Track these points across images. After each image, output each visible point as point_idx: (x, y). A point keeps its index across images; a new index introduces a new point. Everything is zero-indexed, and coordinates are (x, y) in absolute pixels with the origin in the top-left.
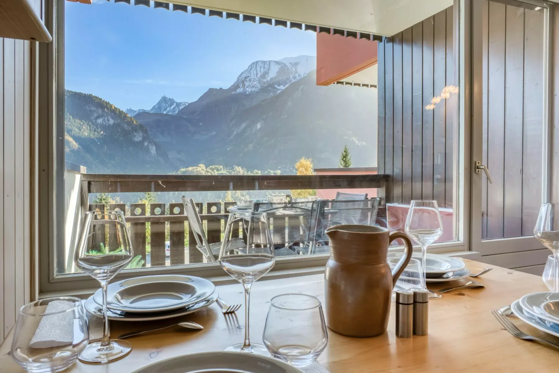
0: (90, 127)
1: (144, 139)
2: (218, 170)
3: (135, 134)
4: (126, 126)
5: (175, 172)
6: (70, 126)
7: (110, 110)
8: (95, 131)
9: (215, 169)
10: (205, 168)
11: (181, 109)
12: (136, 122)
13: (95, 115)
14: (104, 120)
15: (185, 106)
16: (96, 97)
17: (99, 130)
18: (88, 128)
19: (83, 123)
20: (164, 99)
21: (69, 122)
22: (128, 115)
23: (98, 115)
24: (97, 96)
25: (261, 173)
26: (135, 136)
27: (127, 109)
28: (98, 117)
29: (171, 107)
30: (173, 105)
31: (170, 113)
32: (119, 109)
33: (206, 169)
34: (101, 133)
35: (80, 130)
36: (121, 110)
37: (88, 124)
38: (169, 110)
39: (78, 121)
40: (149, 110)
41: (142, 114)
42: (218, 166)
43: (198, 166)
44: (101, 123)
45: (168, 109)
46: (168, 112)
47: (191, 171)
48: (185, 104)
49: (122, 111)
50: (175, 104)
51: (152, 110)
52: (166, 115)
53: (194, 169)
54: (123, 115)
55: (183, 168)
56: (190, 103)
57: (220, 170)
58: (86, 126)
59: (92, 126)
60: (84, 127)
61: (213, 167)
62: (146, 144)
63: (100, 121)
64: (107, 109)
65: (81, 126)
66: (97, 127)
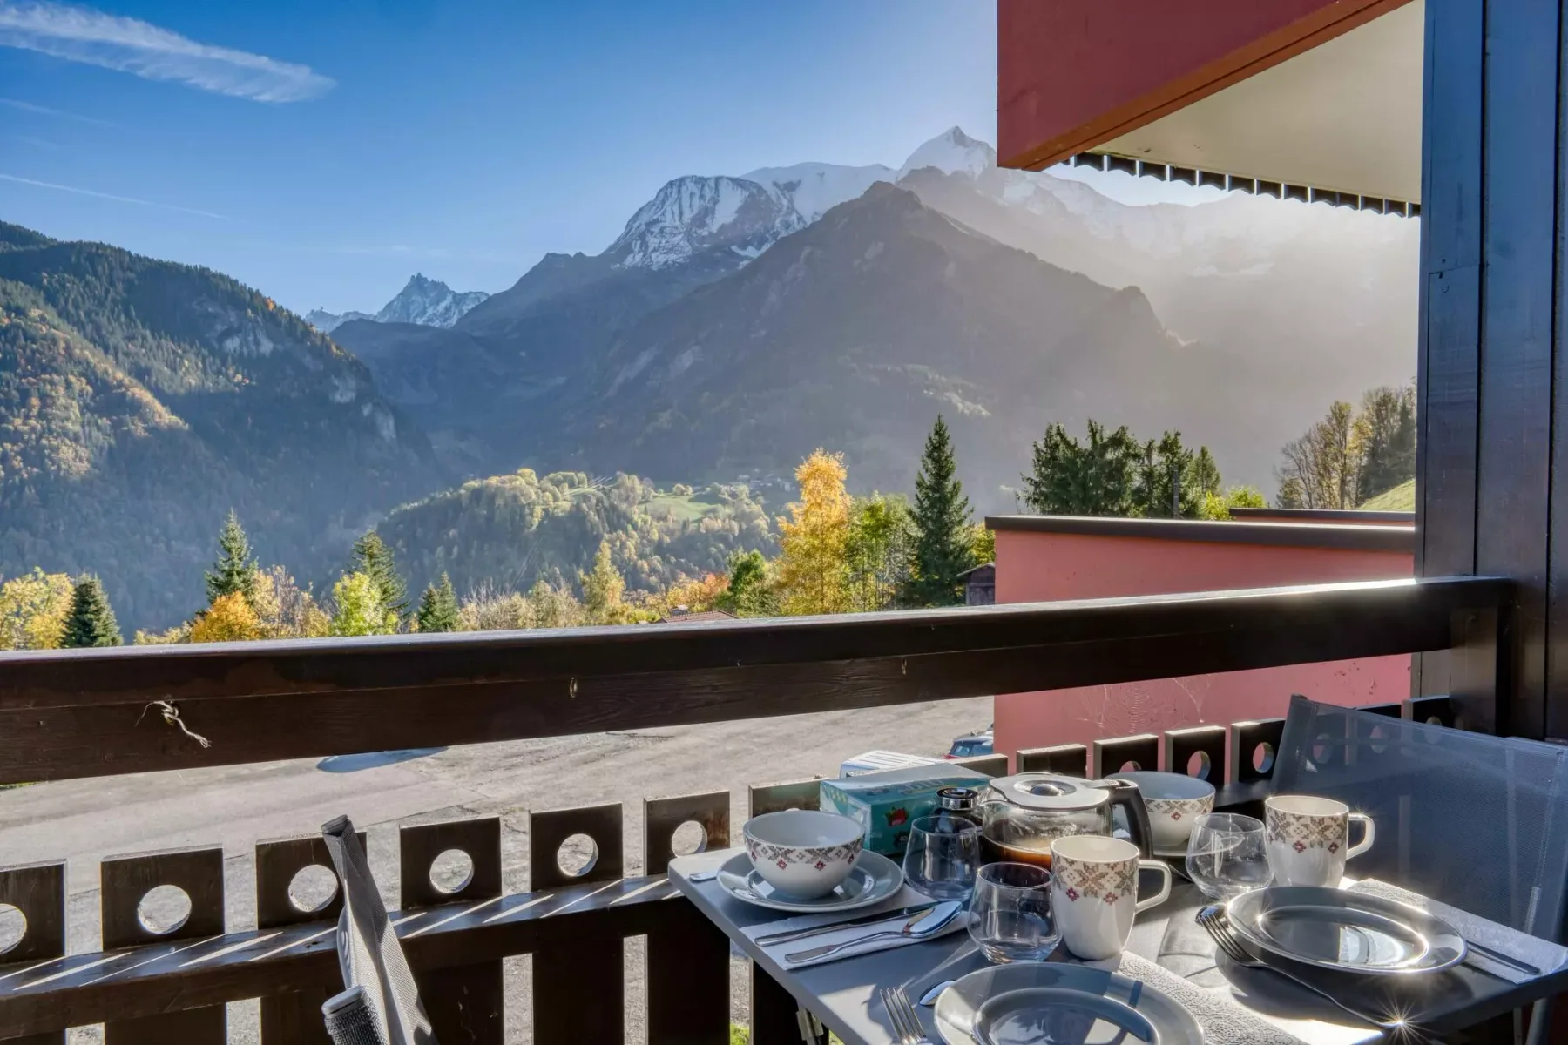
0: (204, 362)
1: (361, 398)
2: (572, 485)
3: (336, 382)
4: (308, 359)
5: (451, 490)
6: (146, 359)
7: (264, 313)
8: (219, 372)
9: (563, 482)
10: (536, 480)
11: (466, 312)
12: (337, 348)
13: (219, 327)
14: (246, 340)
15: (477, 304)
16: (221, 276)
17: (231, 372)
18: (197, 365)
19: (184, 351)
20: (418, 283)
21: (142, 346)
22: (314, 329)
23: (226, 327)
24: (225, 273)
25: (695, 492)
26: (336, 388)
27: (313, 311)
28: (228, 333)
29: (438, 304)
30: (444, 299)
31: (437, 324)
32: (287, 311)
33: (539, 482)
34: (236, 380)
35: (174, 370)
36: (293, 314)
37: (197, 355)
38: (431, 315)
39: (167, 344)
40: (375, 314)
41: (356, 327)
42: (573, 474)
43: (516, 474)
44: (235, 351)
45: (430, 311)
46: (430, 320)
47: (497, 488)
48: (479, 298)
49: (298, 318)
50: (449, 299)
51: (382, 313)
52: (424, 328)
53: (503, 482)
54: (300, 328)
55: (474, 479)
56: (491, 294)
57: (579, 483)
58: (193, 358)
59: (211, 359)
60: (186, 363)
61: (560, 475)
62: (366, 411)
63: (232, 344)
64: (255, 311)
65: (178, 359)
66: (224, 363)
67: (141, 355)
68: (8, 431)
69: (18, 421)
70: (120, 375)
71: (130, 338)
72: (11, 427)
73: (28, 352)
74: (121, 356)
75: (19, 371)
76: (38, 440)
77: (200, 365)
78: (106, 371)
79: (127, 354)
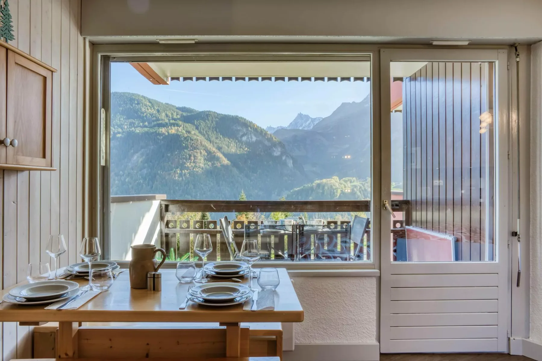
1: (283, 153)
2: (351, 182)
3: (274, 149)
4: (266, 143)
5: (310, 184)
6: (221, 144)
7: (254, 129)
8: (241, 148)
9: (348, 181)
10: (338, 180)
11: (315, 124)
12: (275, 138)
13: (241, 134)
14: (248, 137)
15: (319, 121)
16: (241, 118)
17: (244, 147)
18: (235, 146)
19: (231, 141)
20: (300, 116)
21: (220, 141)
22: (268, 132)
23: (243, 133)
24: (243, 117)
25: (396, 184)
26: (274, 151)
27: (268, 127)
28: (243, 136)
29: (306, 122)
30: (309, 120)
31: (306, 129)
32: (260, 127)
33: (340, 181)
34: (245, 150)
35: (228, 147)
36: (262, 128)
37: (235, 142)
38: (306, 126)
39: (226, 139)
40: (287, 127)
41: (280, 131)
42: (351, 178)
43: (332, 178)
44: (245, 141)
45: (304, 125)
46: (304, 128)
47: (325, 183)
48: (320, 119)
50: (310, 120)
51: (289, 126)
52: (302, 130)
53: (328, 181)
54: (264, 132)
55: (318, 180)
56: (324, 118)
57: (353, 181)
58: (234, 143)
59: (238, 143)
60: (232, 145)
61: (347, 179)
62: (284, 158)
63: (244, 139)
64: (251, 128)
65: (229, 144)
66: (242, 144)
67: (220, 143)
68: (185, 166)
69: (188, 164)
70: (214, 149)
71: (217, 138)
72: (187, 166)
73: (191, 144)
74: (214, 144)
75: (189, 149)
76: (193, 169)
77: (236, 145)
78: (210, 148)
79: (216, 143)
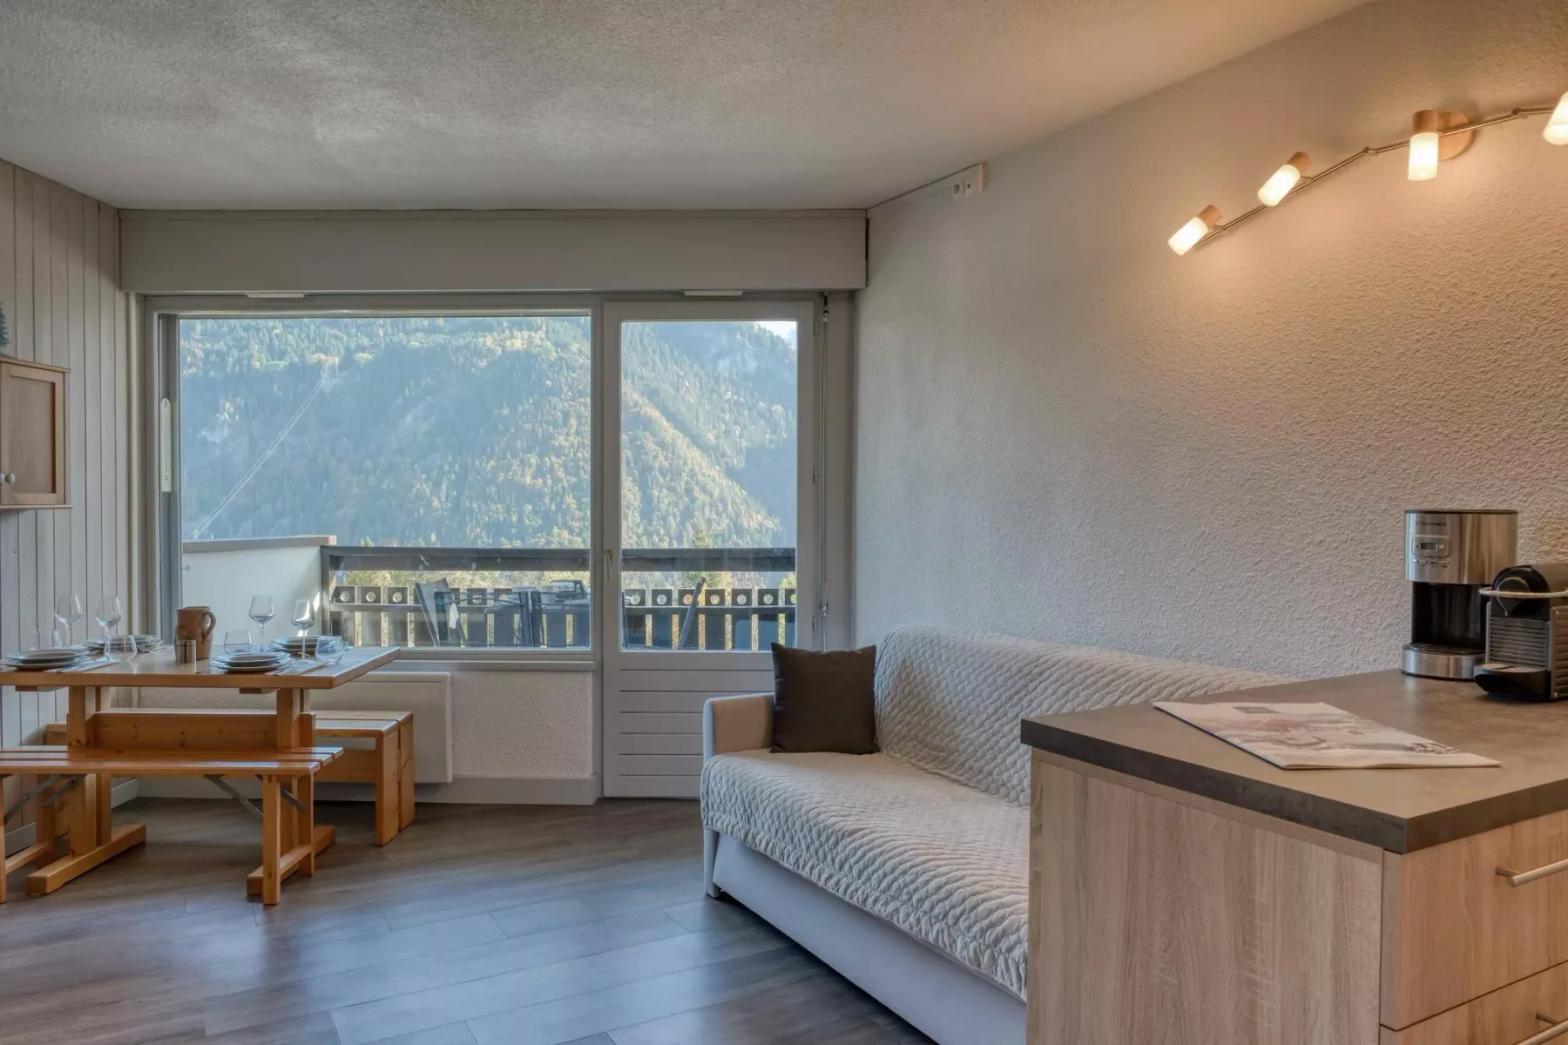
0: (700, 382)
6: (656, 382)
7: (750, 336)
8: (712, 391)
13: (714, 351)
14: (735, 362)
17: (722, 390)
18: (695, 385)
19: (685, 373)
21: (653, 370)
23: (719, 350)
28: (720, 356)
32: (770, 332)
34: (726, 397)
35: (677, 390)
36: (775, 335)
37: (695, 375)
39: (672, 367)
44: (726, 371)
49: (779, 338)
54: (781, 347)
58: (693, 380)
59: (707, 379)
60: (687, 384)
63: (723, 365)
64: (743, 335)
65: (681, 380)
66: (717, 382)
67: (652, 378)
68: (554, 446)
69: (562, 438)
70: (636, 396)
71: (643, 364)
72: (557, 443)
73: (570, 379)
74: (636, 380)
75: (562, 396)
76: (575, 454)
77: (698, 384)
78: (625, 393)
79: (641, 378)
